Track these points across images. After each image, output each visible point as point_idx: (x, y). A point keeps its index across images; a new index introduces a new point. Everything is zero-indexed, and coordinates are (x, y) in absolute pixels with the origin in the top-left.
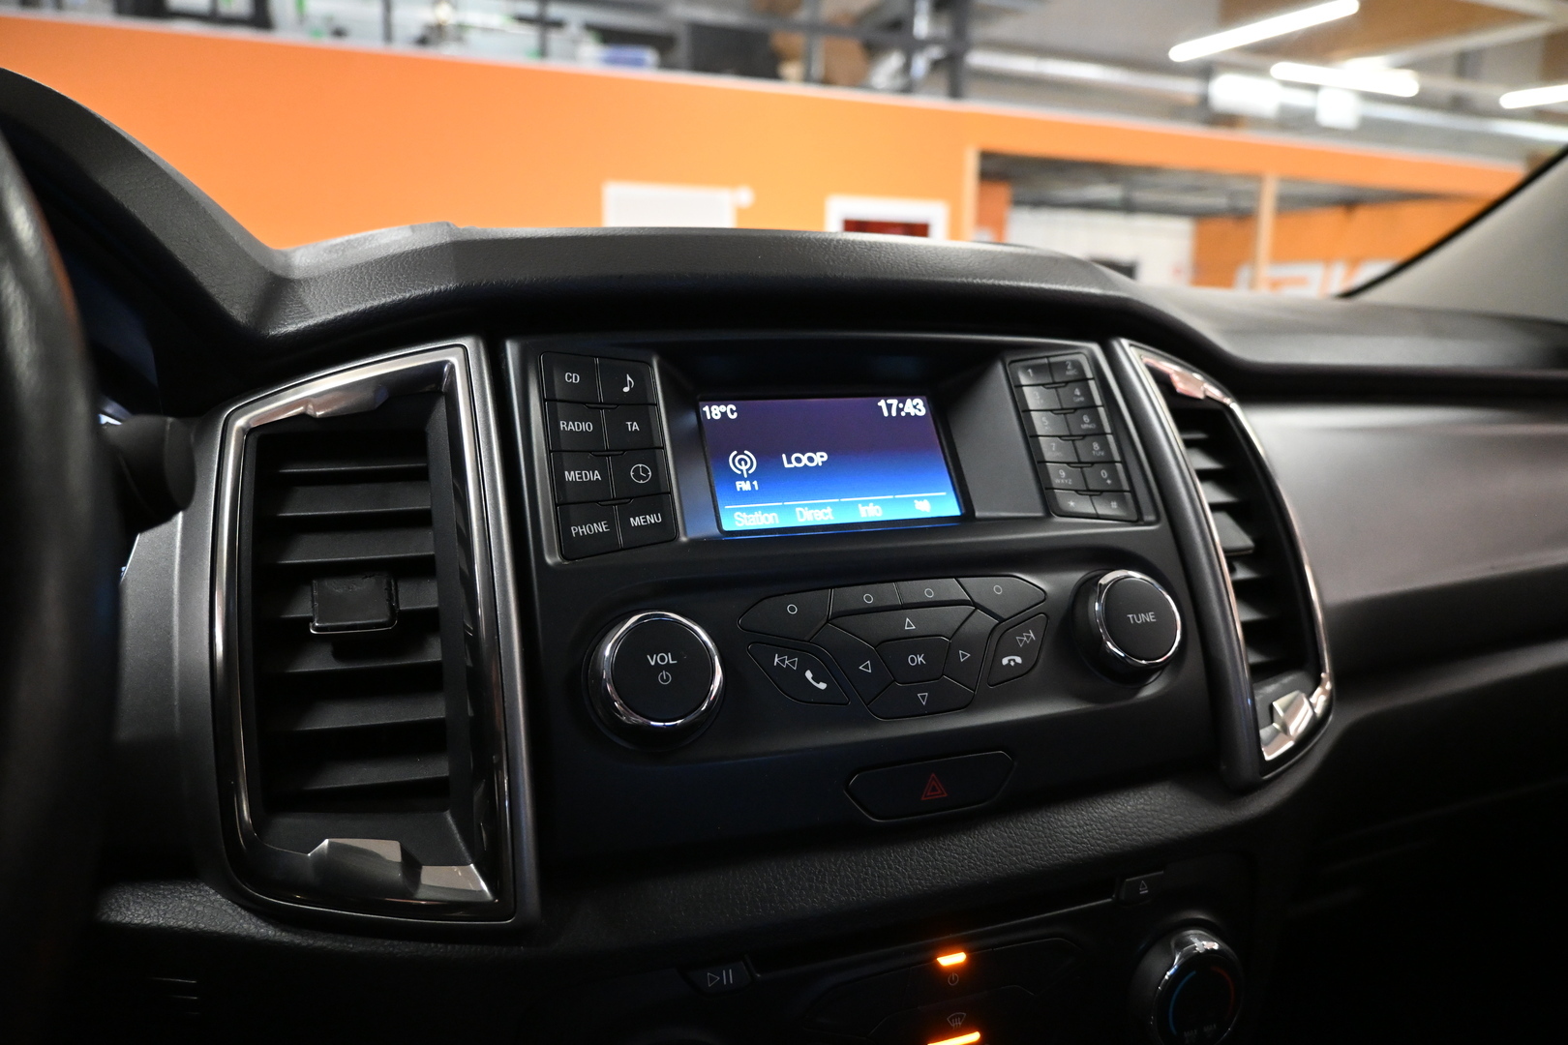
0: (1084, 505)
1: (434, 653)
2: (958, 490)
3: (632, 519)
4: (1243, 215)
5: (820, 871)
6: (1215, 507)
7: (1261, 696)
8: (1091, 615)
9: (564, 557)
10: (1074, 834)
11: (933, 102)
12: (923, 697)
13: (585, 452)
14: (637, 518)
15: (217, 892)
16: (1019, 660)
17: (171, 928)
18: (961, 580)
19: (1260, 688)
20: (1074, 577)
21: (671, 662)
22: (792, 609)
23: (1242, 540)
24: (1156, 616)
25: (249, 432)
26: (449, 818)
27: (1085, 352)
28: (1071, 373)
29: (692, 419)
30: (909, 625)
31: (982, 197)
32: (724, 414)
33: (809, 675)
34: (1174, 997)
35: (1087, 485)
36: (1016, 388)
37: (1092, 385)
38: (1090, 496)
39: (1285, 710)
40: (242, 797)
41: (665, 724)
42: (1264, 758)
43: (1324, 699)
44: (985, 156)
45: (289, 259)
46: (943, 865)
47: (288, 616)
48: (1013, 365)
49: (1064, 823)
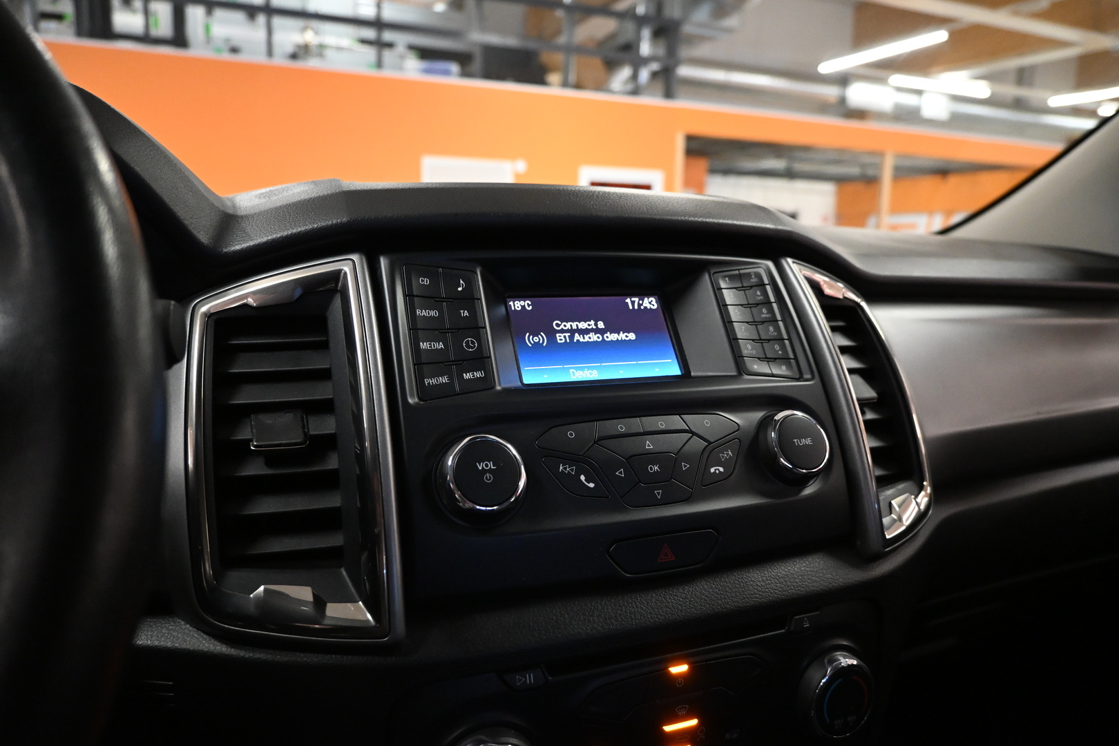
0: (764, 368)
1: (333, 463)
2: (679, 359)
3: (464, 374)
4: (870, 181)
5: (591, 609)
6: (851, 371)
7: (883, 497)
8: (770, 440)
9: (420, 399)
10: (759, 586)
11: (653, 101)
12: (658, 493)
13: (435, 329)
14: (468, 374)
15: (187, 623)
16: (721, 469)
17: (157, 646)
18: (682, 416)
19: (883, 491)
20: (758, 415)
21: (492, 467)
22: (571, 434)
23: (870, 393)
24: (813, 441)
25: (209, 316)
26: (344, 572)
27: (764, 266)
28: (754, 280)
29: (503, 310)
30: (649, 446)
31: (687, 167)
32: (523, 307)
33: (583, 478)
34: (828, 696)
35: (765, 355)
36: (717, 291)
37: (768, 288)
38: (768, 361)
39: (900, 506)
40: (206, 557)
41: (488, 508)
42: (885, 537)
43: (926, 499)
44: (690, 139)
45: (233, 202)
46: (672, 606)
47: (236, 438)
48: (716, 275)
49: (753, 579)
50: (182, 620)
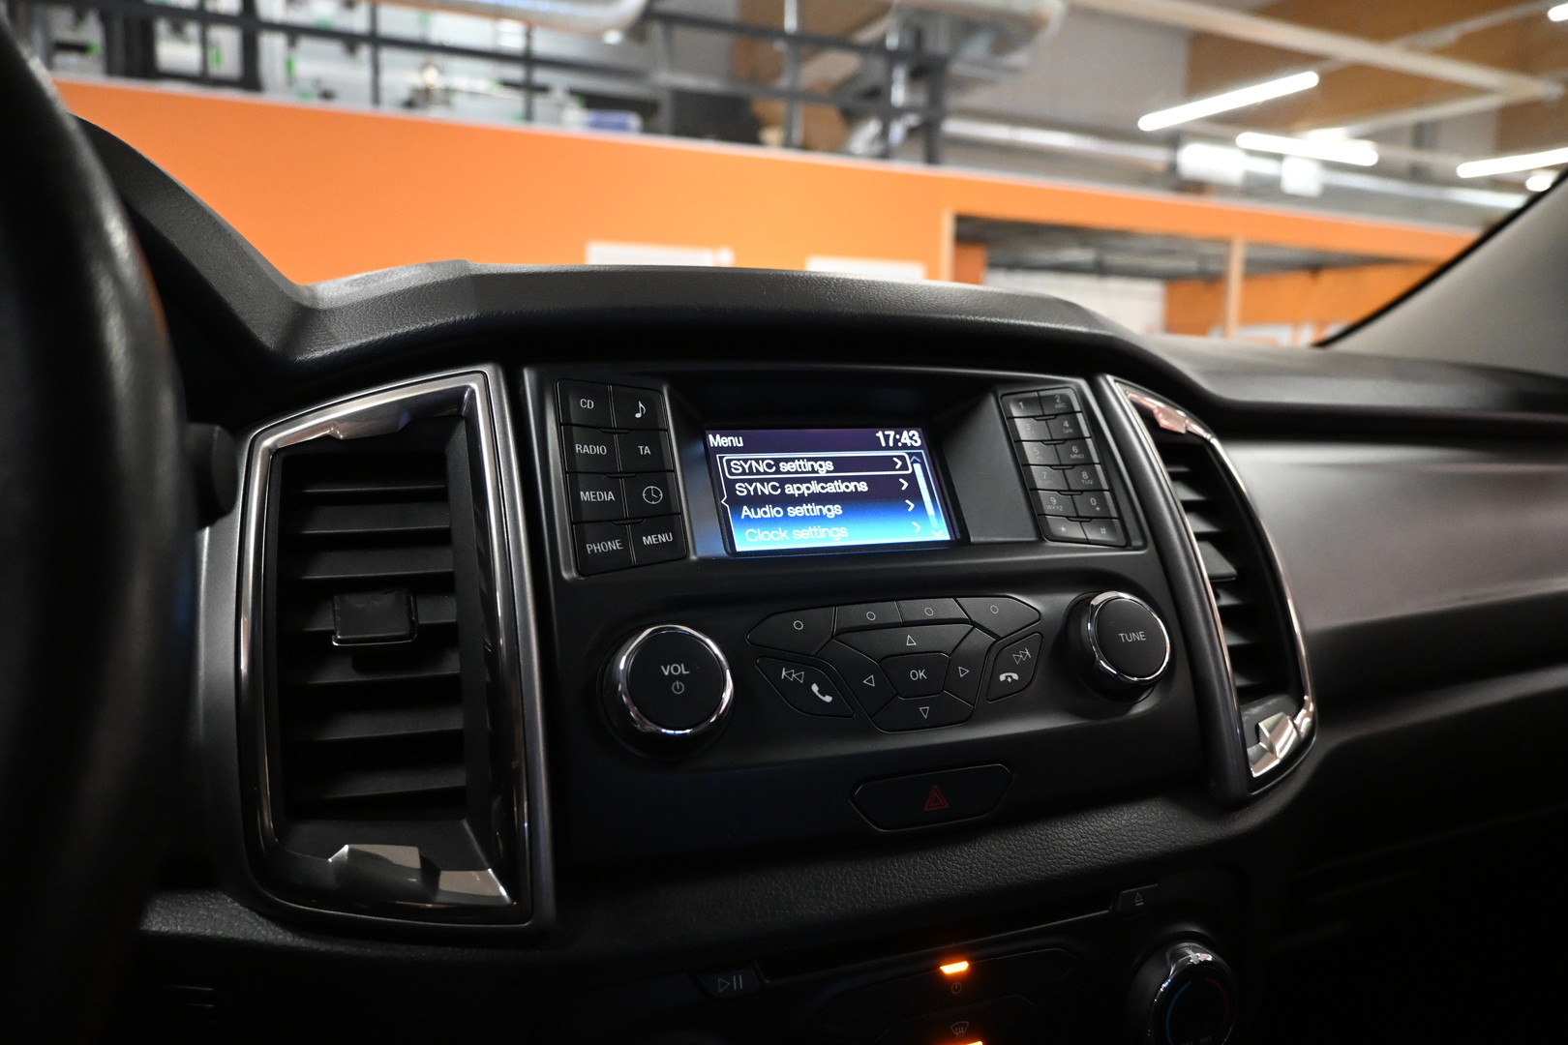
0: (1075, 531)
1: (452, 666)
2: (954, 517)
3: (644, 538)
4: (1212, 279)
5: (827, 879)
6: (1200, 537)
7: (1247, 717)
8: (1084, 634)
9: (579, 572)
10: (1071, 847)
11: (909, 168)
12: (925, 711)
13: (601, 473)
14: (649, 537)
15: (235, 900)
16: (1015, 676)
17: (190, 935)
18: (958, 599)
19: (1246, 709)
20: (1067, 599)
21: (684, 672)
22: (798, 625)
23: (1226, 568)
24: (1146, 635)
25: (275, 452)
26: (467, 827)
27: (1073, 387)
28: (1060, 406)
29: (701, 448)
30: (910, 642)
31: (958, 258)
32: (728, 443)
33: (815, 688)
34: (1171, 1007)
35: (1077, 512)
36: (1008, 421)
37: (1080, 417)
38: (1081, 522)
39: (1270, 731)
40: (264, 802)
41: (677, 732)
42: (1251, 775)
43: (1308, 720)
44: (961, 220)
45: (313, 291)
46: (945, 875)
47: (311, 629)
48: (1004, 398)
49: (1061, 836)
50: (229, 896)
